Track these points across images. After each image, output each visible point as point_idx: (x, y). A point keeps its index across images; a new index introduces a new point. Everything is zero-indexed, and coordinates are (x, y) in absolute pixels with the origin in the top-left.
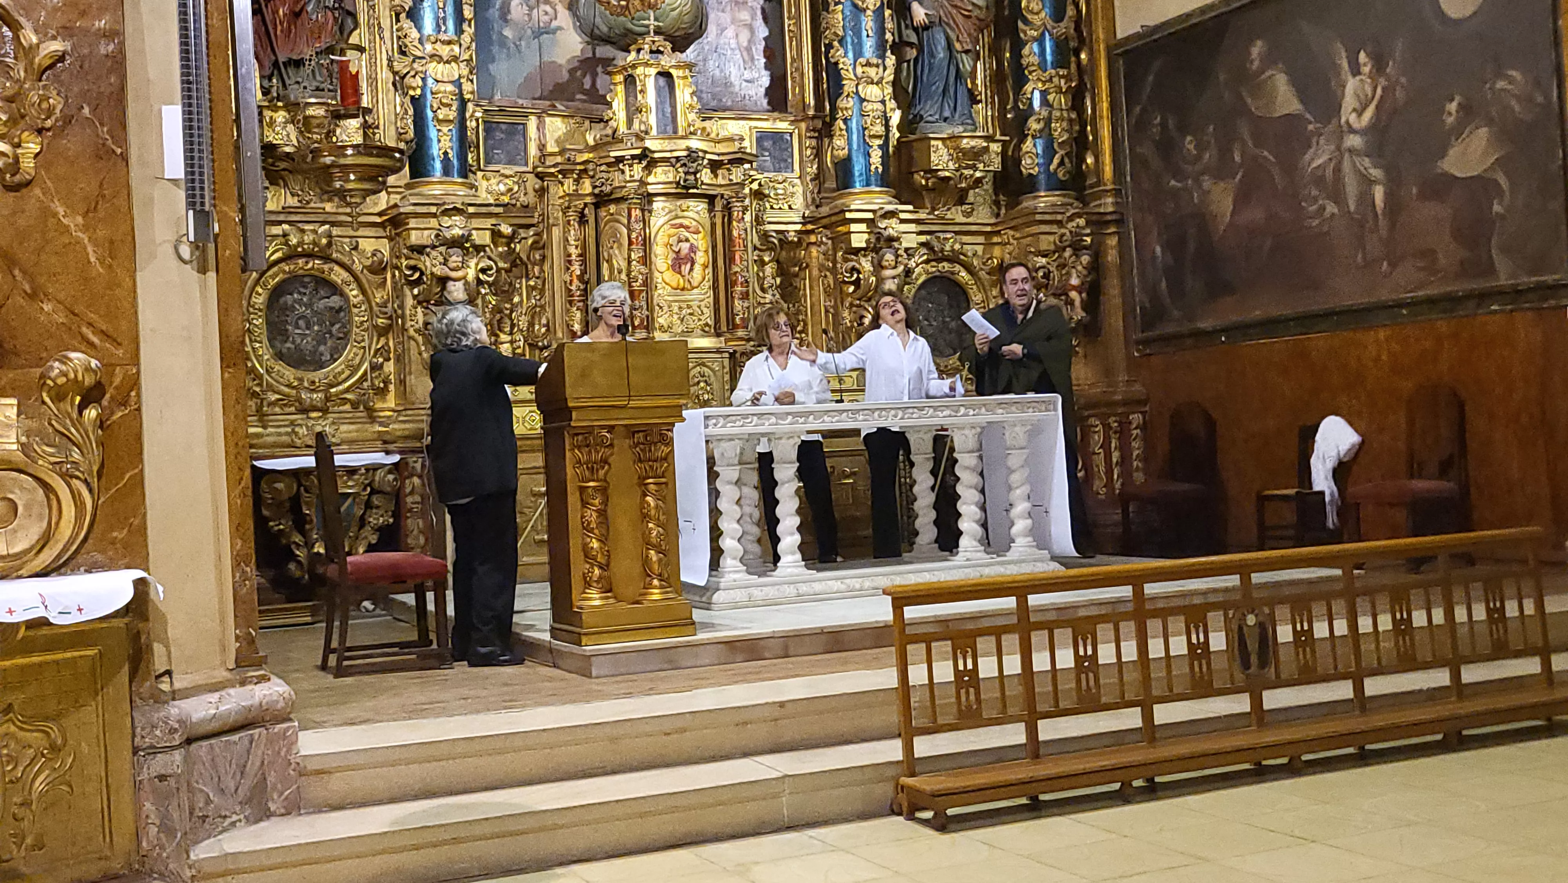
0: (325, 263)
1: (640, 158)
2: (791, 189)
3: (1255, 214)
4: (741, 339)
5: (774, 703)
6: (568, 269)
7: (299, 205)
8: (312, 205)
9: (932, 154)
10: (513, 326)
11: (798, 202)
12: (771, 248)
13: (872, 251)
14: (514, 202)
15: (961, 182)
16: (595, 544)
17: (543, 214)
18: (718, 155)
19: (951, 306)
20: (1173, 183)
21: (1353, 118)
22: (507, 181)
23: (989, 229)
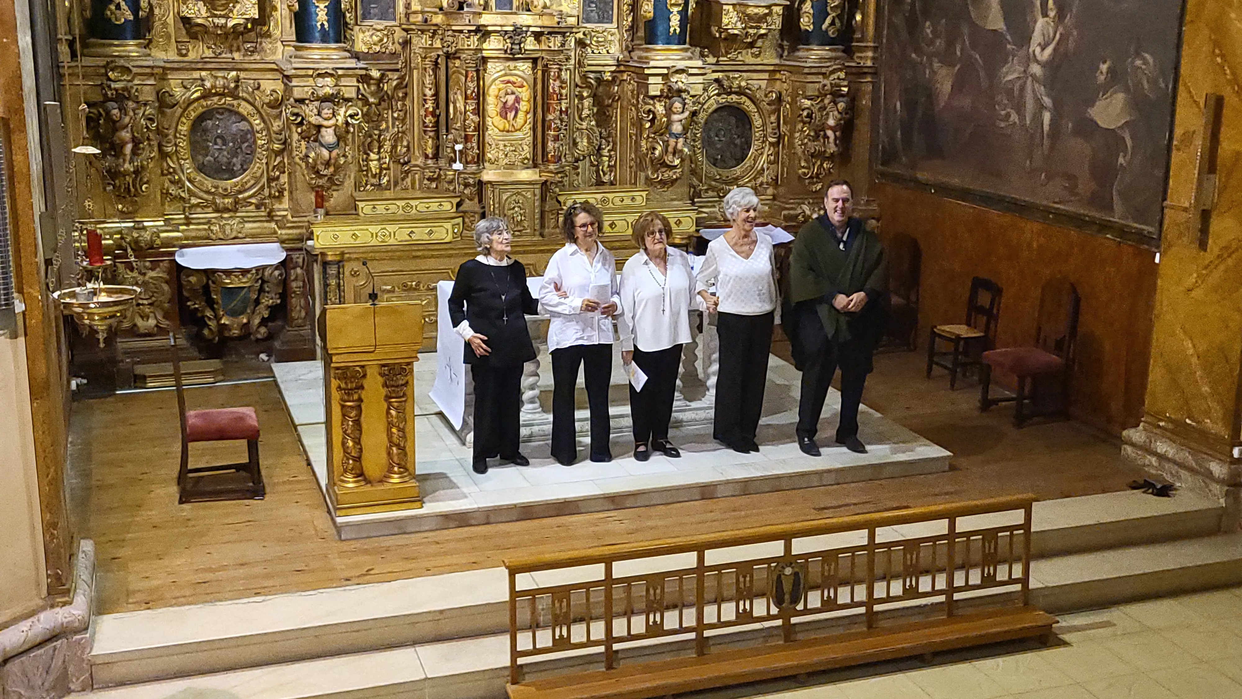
0: (235, 99)
1: (477, 31)
2: (610, 38)
3: (965, 102)
4: (552, 172)
5: (435, 611)
6: (424, 106)
7: (213, 55)
8: (224, 55)
9: (724, 16)
10: (380, 148)
11: (615, 49)
12: (589, 86)
13: (666, 97)
14: (384, 50)
15: (747, 37)
16: (350, 443)
17: (406, 61)
18: (540, 27)
19: (737, 127)
20: (914, 55)
21: (1038, 50)
22: (378, 33)
23: (771, 68)
